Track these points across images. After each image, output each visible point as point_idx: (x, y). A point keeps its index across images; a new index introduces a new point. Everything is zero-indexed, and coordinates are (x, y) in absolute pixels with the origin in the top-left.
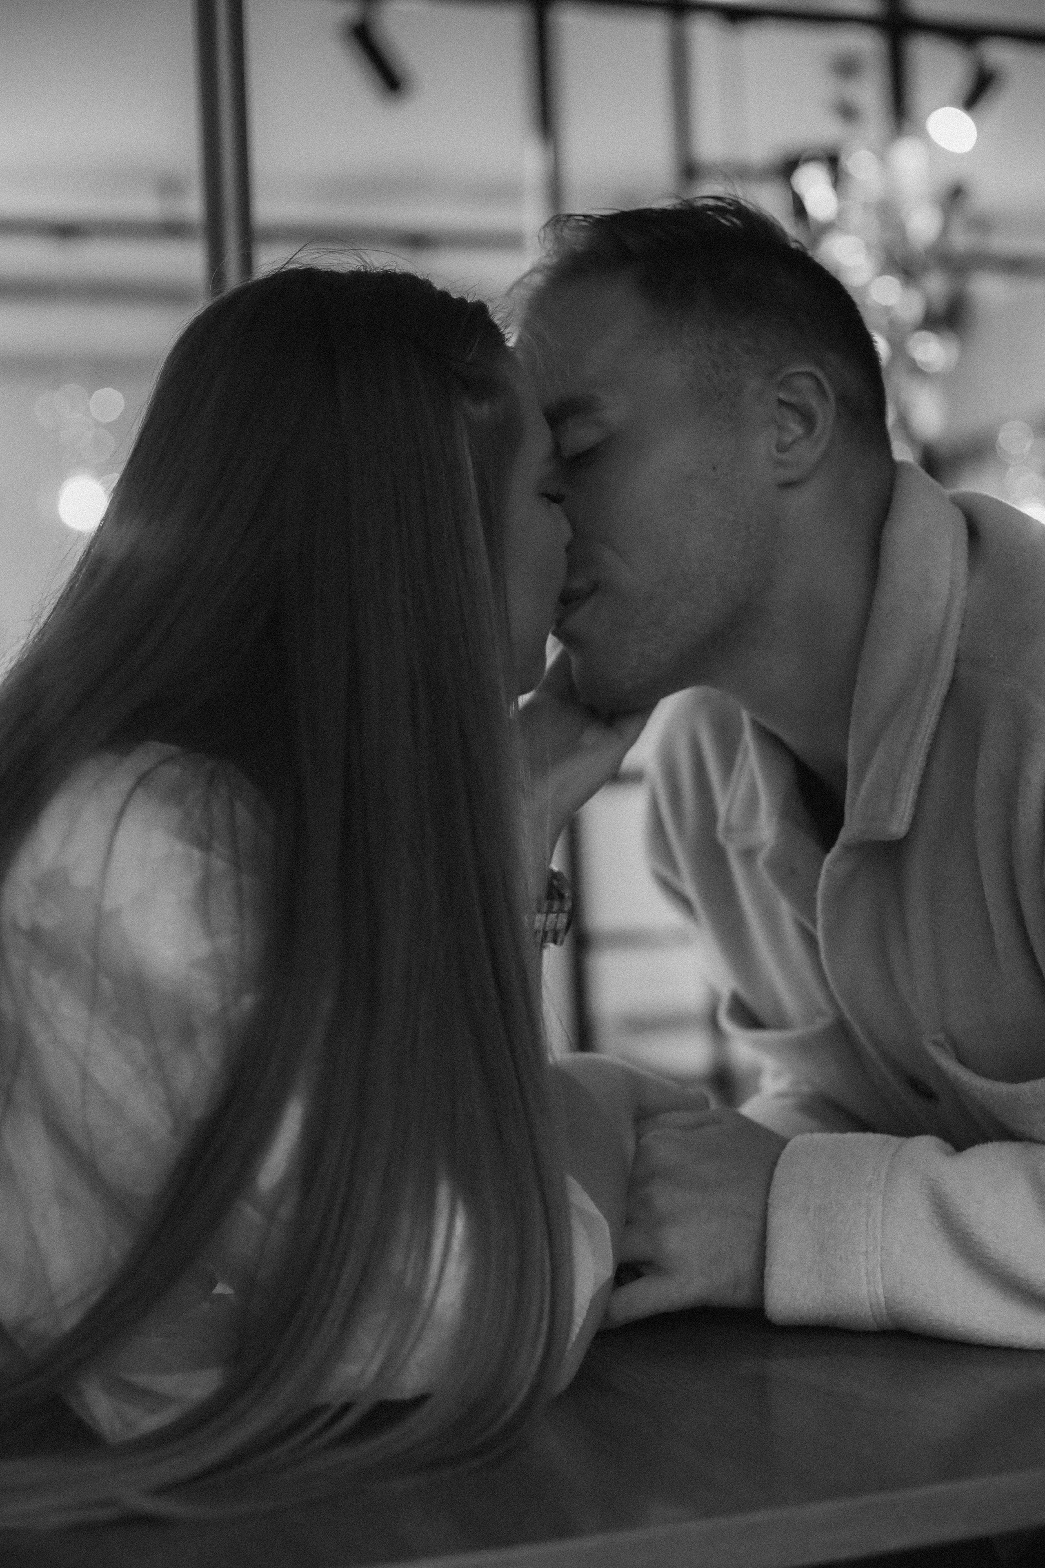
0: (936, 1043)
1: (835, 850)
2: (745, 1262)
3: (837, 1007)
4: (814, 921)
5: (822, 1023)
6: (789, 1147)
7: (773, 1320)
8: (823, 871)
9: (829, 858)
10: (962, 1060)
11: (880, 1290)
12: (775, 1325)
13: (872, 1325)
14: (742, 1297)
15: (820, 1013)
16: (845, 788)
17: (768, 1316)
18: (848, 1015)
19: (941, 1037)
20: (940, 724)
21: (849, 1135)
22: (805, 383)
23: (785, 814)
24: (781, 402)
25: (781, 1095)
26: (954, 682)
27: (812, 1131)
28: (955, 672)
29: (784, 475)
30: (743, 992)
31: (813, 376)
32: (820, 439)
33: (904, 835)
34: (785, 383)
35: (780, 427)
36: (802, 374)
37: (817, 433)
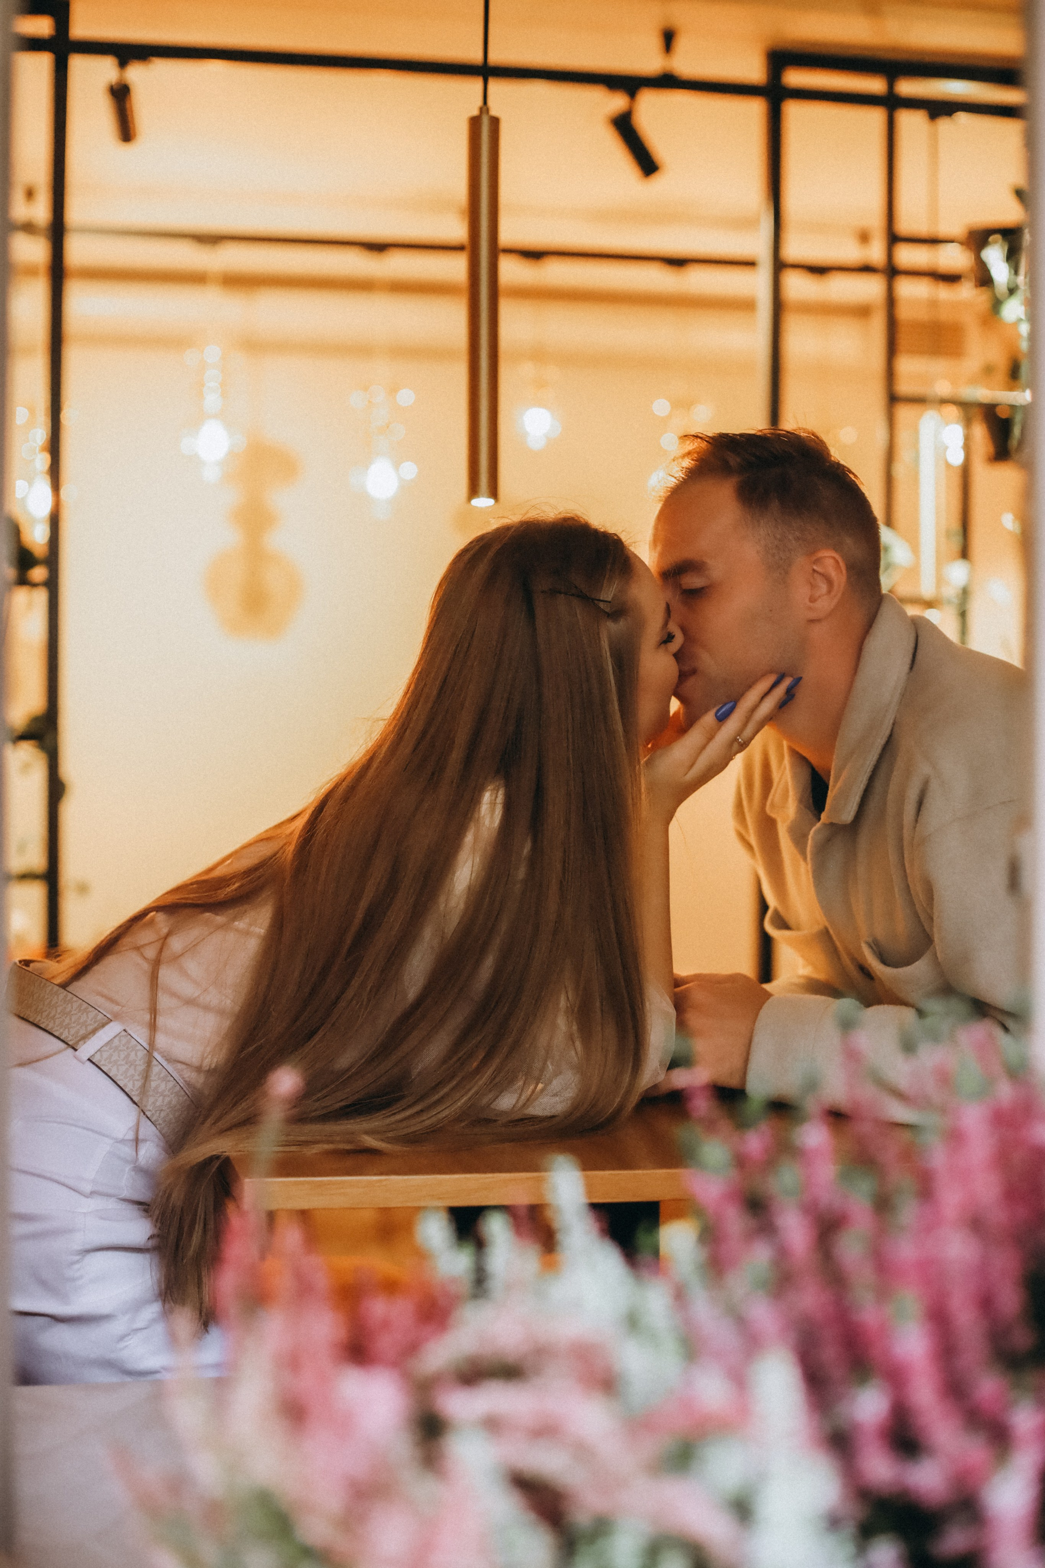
0: (868, 943)
1: (819, 824)
3: (825, 921)
5: (816, 928)
6: (773, 998)
8: (810, 837)
9: (814, 829)
10: (881, 955)
18: (830, 925)
19: (870, 940)
22: (830, 562)
23: (801, 801)
24: (814, 570)
29: (812, 615)
30: (780, 909)
31: (834, 558)
32: (835, 596)
33: (850, 822)
34: (817, 561)
35: (813, 586)
36: (828, 557)
37: (833, 594)
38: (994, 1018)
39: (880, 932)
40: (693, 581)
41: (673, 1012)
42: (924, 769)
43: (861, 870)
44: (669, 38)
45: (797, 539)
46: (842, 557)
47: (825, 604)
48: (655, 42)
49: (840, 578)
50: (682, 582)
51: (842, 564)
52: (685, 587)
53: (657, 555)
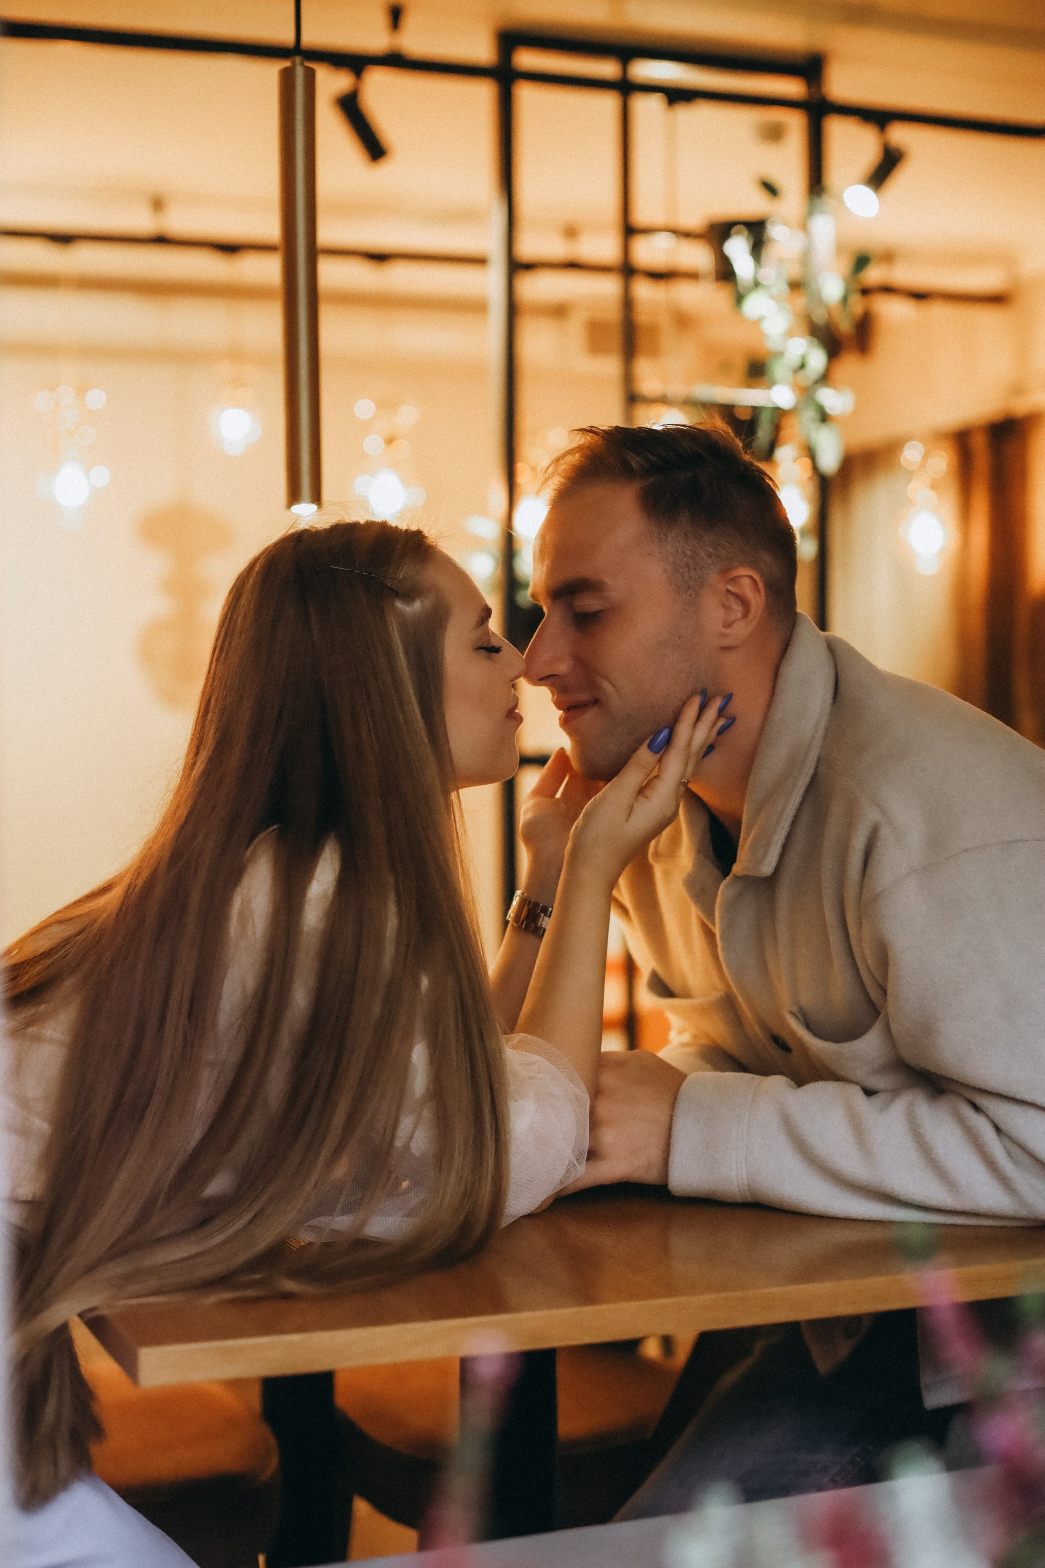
0: (793, 1013)
1: (728, 878)
2: (655, 1153)
3: (728, 986)
4: (714, 924)
5: (716, 995)
6: (688, 1079)
7: (673, 1192)
8: (719, 893)
9: (724, 883)
10: (808, 1027)
11: (744, 1174)
12: (674, 1196)
13: (739, 1199)
14: (651, 1176)
15: (716, 989)
16: (739, 837)
17: (670, 1188)
18: (735, 990)
19: (795, 1009)
20: (802, 803)
21: (728, 1074)
22: (746, 582)
23: (700, 851)
24: (728, 591)
25: (684, 1045)
26: (814, 778)
27: (703, 1070)
28: (816, 768)
29: (727, 642)
30: (660, 972)
31: (750, 577)
32: (752, 621)
33: (771, 874)
34: (734, 580)
35: (727, 608)
36: (744, 576)
37: (751, 617)
38: (960, 1095)
39: (808, 998)
40: (589, 603)
41: (586, 1098)
42: (870, 815)
43: (782, 927)
44: (396, 16)
45: (710, 555)
46: (761, 576)
47: (741, 630)
48: (380, 20)
49: (757, 601)
50: (576, 604)
51: (761, 585)
52: (577, 610)
53: (545, 569)
